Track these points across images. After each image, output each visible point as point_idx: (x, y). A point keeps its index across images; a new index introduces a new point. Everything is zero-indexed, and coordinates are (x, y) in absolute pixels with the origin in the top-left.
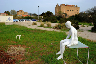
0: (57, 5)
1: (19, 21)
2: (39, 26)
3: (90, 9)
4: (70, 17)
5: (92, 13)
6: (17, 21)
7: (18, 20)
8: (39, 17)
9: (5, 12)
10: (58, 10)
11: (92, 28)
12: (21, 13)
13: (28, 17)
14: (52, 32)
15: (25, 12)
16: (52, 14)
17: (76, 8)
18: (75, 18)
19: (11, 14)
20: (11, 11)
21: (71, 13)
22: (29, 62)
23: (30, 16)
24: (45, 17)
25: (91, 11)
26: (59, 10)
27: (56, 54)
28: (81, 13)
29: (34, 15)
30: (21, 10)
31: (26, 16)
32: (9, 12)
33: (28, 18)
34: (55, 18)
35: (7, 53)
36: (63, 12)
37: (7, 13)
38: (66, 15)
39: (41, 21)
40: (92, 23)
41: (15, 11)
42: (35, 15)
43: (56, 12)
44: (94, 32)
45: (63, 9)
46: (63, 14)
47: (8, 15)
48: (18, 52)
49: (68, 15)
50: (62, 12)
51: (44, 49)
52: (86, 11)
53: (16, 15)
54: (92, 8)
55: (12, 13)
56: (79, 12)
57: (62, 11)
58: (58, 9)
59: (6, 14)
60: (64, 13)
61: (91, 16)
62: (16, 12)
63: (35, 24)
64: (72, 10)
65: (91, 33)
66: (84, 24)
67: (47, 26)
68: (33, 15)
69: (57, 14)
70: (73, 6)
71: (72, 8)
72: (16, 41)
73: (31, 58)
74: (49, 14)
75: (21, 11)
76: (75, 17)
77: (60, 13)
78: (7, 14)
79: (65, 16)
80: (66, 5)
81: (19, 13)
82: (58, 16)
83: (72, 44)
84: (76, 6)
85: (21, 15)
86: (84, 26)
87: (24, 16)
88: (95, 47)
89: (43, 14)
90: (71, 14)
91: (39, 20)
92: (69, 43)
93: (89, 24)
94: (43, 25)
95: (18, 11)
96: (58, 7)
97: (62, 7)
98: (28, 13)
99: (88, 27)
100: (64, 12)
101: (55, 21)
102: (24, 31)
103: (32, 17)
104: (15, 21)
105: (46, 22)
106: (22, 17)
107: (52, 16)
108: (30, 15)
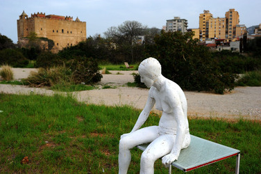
0: (21, 16)
3: (115, 28)
4: (65, 49)
10: (25, 31)
16: (10, 41)
17: (75, 24)
18: (79, 51)
21: (64, 38)
25: (117, 32)
26: (30, 31)
28: (90, 39)
34: (21, 54)
36: (41, 36)
38: (51, 43)
43: (20, 35)
45: (41, 27)
46: (43, 42)
49: (56, 44)
50: (39, 36)
56: (85, 35)
57: (38, 33)
58: (26, 27)
60: (43, 39)
64: (65, 31)
69: (23, 41)
70: (67, 19)
71: (67, 26)
76: (80, 48)
77: (32, 37)
79: (49, 46)
80: (49, 17)
84: (77, 21)
86: (110, 71)
90: (64, 40)
93: (118, 66)
96: (26, 22)
97: (37, 21)
99: (118, 74)
100: (45, 37)
101: (21, 61)
107: (8, 47)
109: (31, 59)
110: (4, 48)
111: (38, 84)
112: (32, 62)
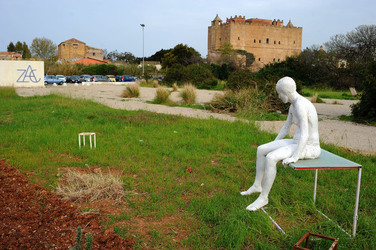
0: (214, 22)
1: (68, 81)
2: (148, 102)
3: (342, 36)
4: (267, 66)
5: (352, 50)
6: (59, 84)
7: (64, 79)
8: (146, 67)
9: (11, 48)
10: (218, 41)
11: (355, 109)
12: (73, 51)
13: (103, 66)
14: (204, 120)
15: (89, 48)
16: (197, 54)
17: (286, 31)
19: (34, 54)
20: (36, 41)
21: (269, 51)
22: (148, 221)
23: (109, 63)
24: (170, 66)
25: (345, 42)
26: (223, 41)
27: (243, 193)
28: (307, 52)
29: (123, 58)
30: (72, 40)
31: (93, 63)
32: (26, 46)
33: (103, 71)
34: (209, 71)
35: (58, 193)
36: (237, 49)
37: (18, 50)
38: (251, 58)
39: (156, 82)
40: (353, 91)
41: (49, 42)
42: (128, 58)
43: (211, 47)
44: (364, 123)
45: (238, 35)
46: (239, 56)
47: (24, 58)
48: (99, 191)
49: (257, 59)
50: (235, 48)
51: (190, 180)
52: (327, 45)
53: (56, 59)
54: (350, 31)
55: (38, 52)
56: (300, 46)
57: (235, 44)
58: (218, 36)
59: (13, 54)
60: (240, 52)
61: (345, 62)
62: (53, 48)
63: (132, 94)
64: (271, 41)
65: (350, 126)
66: (322, 93)
67: (180, 99)
68: (121, 58)
69: (214, 55)
70: (275, 23)
71: (274, 34)
72: (81, 155)
73: (152, 210)
74: (182, 53)
75: (74, 43)
76: (287, 65)
77: (226, 49)
78: (18, 55)
79: (247, 62)
80: (250, 21)
81: (67, 48)
82: (219, 61)
83: (302, 156)
84: (290, 26)
85: (75, 60)
86: (323, 100)
87: (86, 63)
88: (374, 173)
89: (159, 56)
90: (269, 54)
91: (147, 77)
92: (289, 154)
93: (341, 93)
94: (167, 97)
95: (63, 44)
96: (220, 29)
97: (234, 28)
98: (103, 51)
99: (335, 103)
100: (243, 49)
101: (208, 80)
102: (100, 118)
103: (118, 65)
104: (50, 80)
105: (175, 85)
106: (78, 65)
107: (195, 62)
108: (109, 57)
109: (221, 79)
110: (190, 63)
111: (222, 109)
112: (223, 82)
